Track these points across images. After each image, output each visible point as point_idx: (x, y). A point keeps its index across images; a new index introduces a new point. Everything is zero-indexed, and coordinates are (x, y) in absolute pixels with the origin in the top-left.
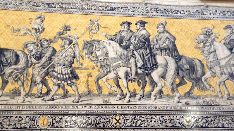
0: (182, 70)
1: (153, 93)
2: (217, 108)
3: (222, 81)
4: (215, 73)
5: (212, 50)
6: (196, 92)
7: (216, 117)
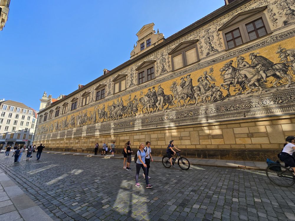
0: (165, 100)
1: (156, 110)
4: (176, 98)
5: (176, 90)
6: (170, 107)
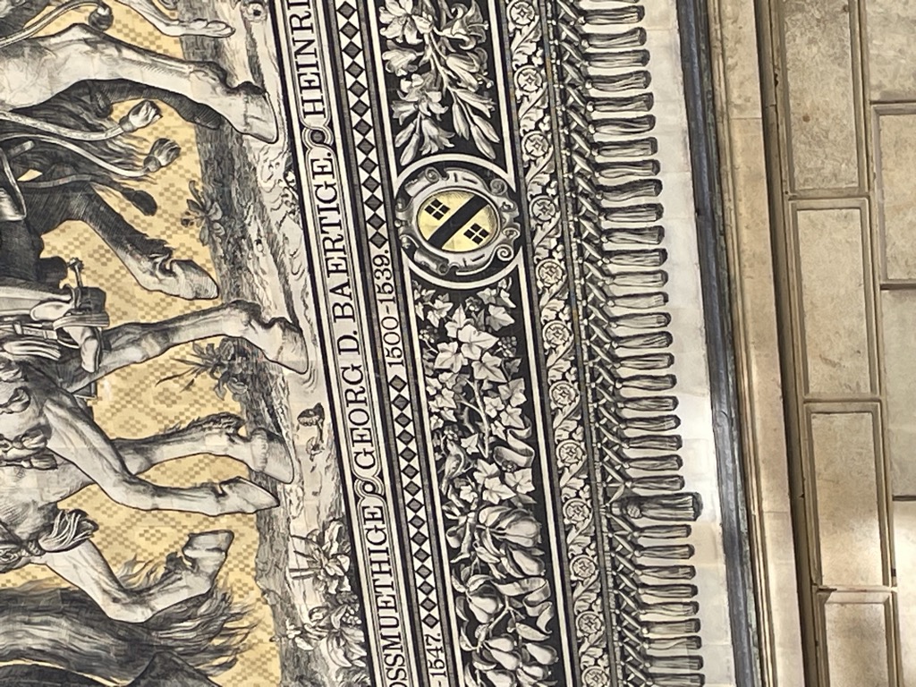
2: (374, 537)
3: (117, 465)
7: (453, 552)
